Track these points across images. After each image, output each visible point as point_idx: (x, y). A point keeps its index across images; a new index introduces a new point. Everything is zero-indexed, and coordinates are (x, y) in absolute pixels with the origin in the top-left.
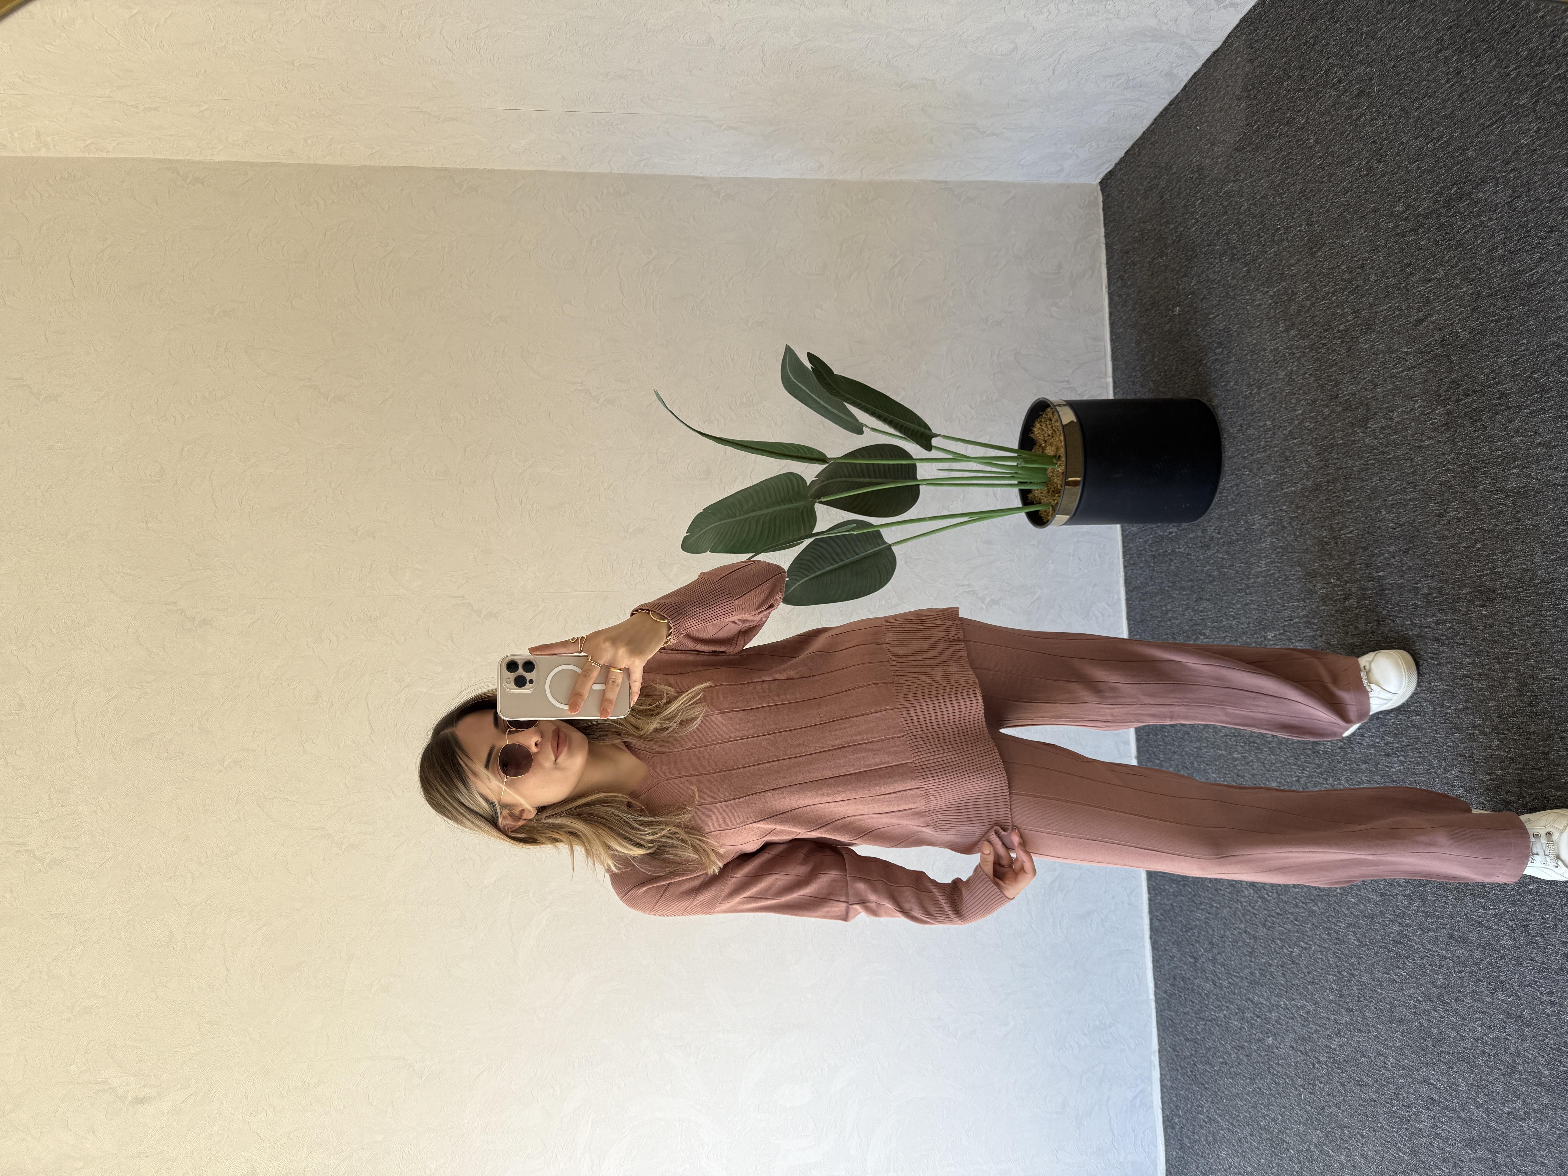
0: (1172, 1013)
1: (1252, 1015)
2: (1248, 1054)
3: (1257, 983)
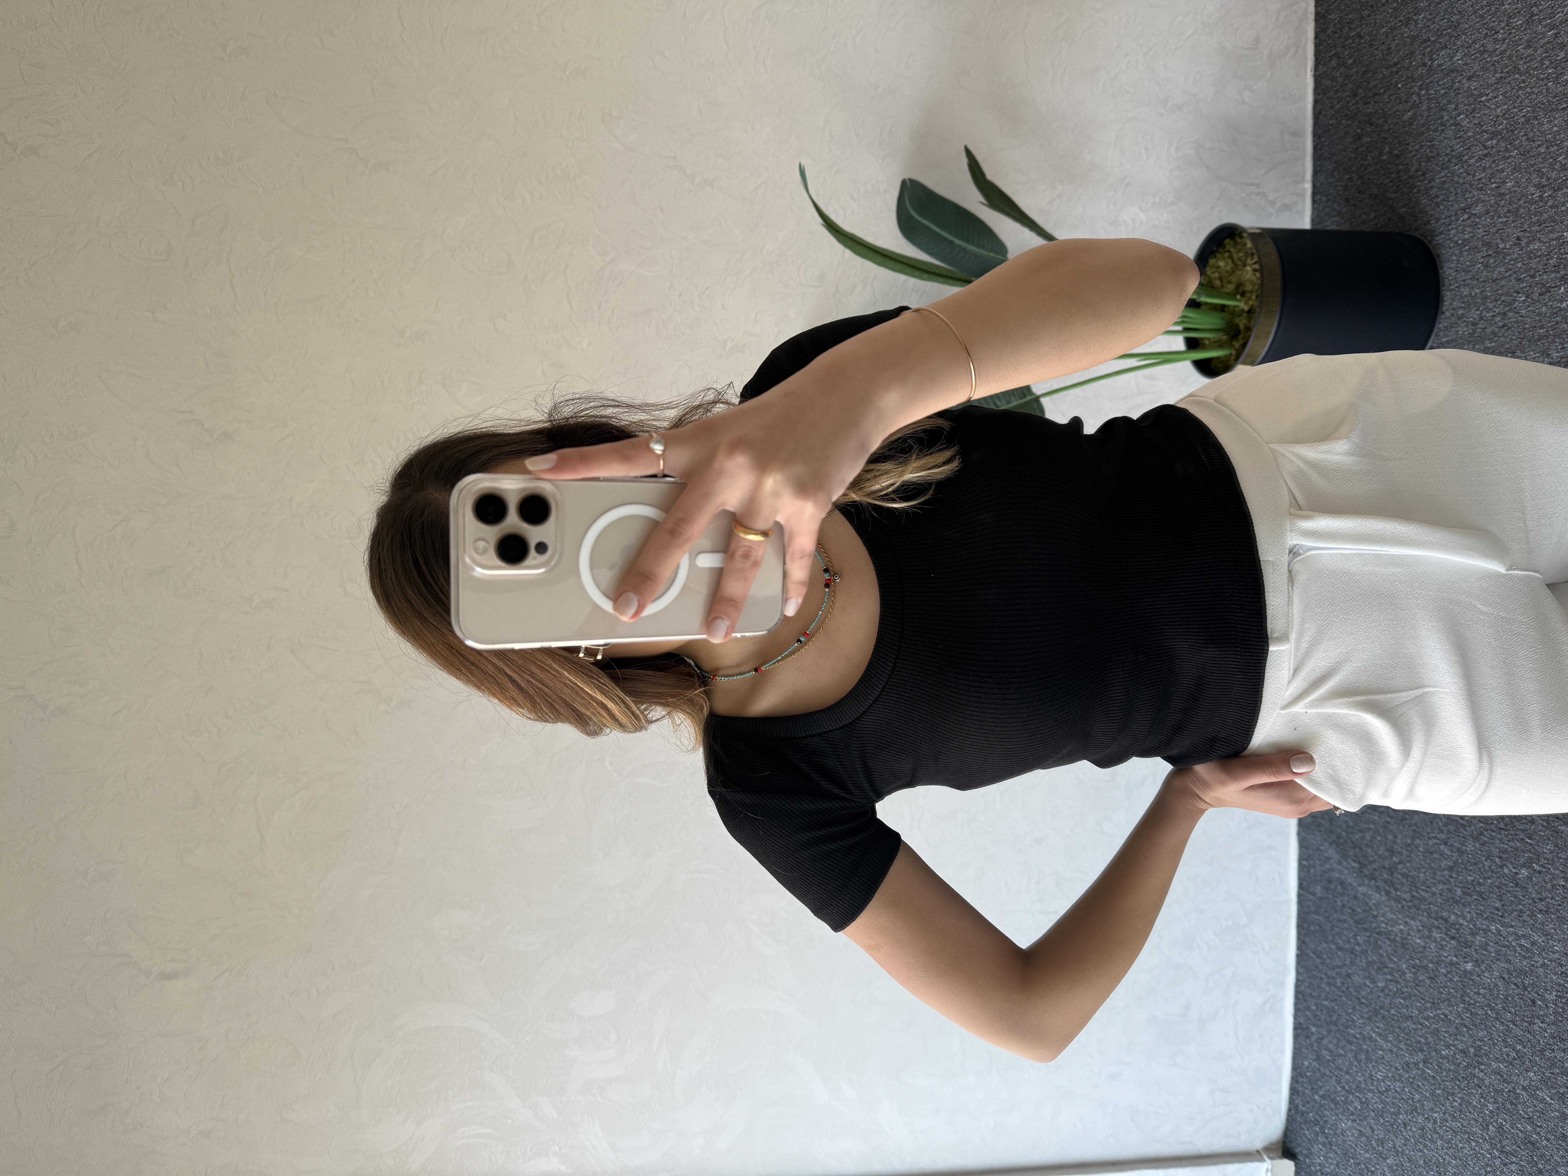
0: (1321, 918)
1: (1444, 936)
2: (1432, 976)
3: (1456, 902)
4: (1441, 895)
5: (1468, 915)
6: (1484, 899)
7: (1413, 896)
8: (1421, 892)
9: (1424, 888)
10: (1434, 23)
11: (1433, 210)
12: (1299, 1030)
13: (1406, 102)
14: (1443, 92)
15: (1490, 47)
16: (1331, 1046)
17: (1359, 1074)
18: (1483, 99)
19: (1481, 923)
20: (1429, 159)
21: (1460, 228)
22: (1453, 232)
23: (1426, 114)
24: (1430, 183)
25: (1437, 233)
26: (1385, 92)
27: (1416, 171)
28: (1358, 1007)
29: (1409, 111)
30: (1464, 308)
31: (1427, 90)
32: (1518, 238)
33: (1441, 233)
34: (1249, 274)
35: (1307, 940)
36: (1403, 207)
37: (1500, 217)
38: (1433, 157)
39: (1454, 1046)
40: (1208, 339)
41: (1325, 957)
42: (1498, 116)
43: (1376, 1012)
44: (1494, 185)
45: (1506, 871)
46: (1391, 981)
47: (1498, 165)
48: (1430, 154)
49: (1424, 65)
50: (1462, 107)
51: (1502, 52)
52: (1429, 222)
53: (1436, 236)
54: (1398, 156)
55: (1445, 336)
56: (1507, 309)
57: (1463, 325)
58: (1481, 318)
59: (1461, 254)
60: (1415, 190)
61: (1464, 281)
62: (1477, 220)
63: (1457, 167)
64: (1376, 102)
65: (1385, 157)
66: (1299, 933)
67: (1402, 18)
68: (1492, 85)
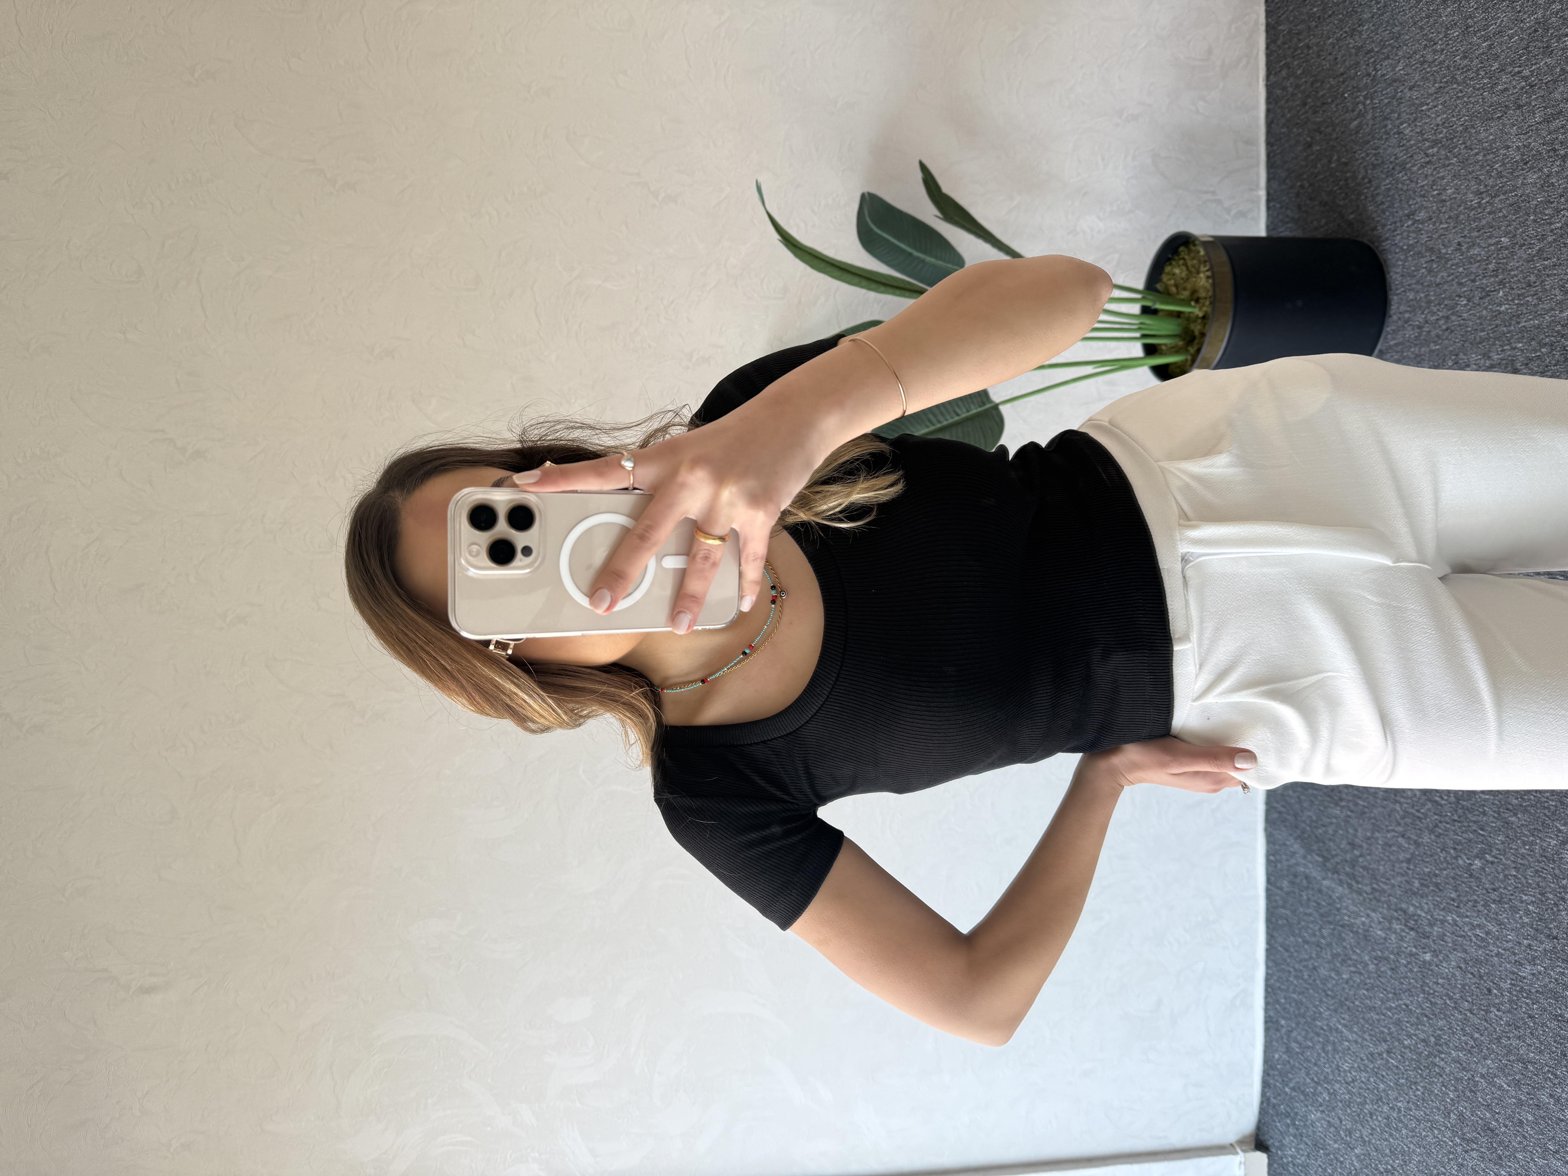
0: (1288, 912)
1: (1403, 927)
2: (1393, 967)
3: (1415, 894)
4: (1399, 886)
5: (1426, 906)
6: (1440, 890)
7: (1373, 889)
8: (1381, 884)
9: (1383, 880)
10: (1377, 34)
11: (1379, 216)
12: (1270, 1024)
13: (1353, 111)
14: (1386, 101)
15: (1429, 57)
16: (1299, 1038)
17: (1327, 1066)
18: (1424, 108)
19: (1438, 914)
20: (1374, 167)
21: (1405, 234)
22: (1398, 237)
23: (1371, 122)
24: (1376, 189)
25: (1384, 238)
26: (1333, 101)
27: (1363, 179)
28: (1324, 999)
29: (1355, 120)
30: (1410, 312)
31: (1372, 100)
32: (1459, 244)
33: (1387, 239)
34: (1202, 281)
35: (1275, 934)
36: (1352, 213)
37: (1441, 223)
38: (1378, 165)
39: (1415, 1035)
40: (1165, 345)
41: (1292, 950)
42: (1438, 125)
43: (1342, 1004)
44: (1435, 193)
45: (1460, 862)
46: (1354, 972)
47: (1439, 172)
48: (1376, 162)
49: (1369, 75)
50: (1405, 116)
51: (1440, 63)
52: (1375, 228)
53: (1383, 241)
54: (1346, 164)
55: (1393, 339)
56: (1450, 312)
57: (1410, 328)
58: (1426, 322)
59: (1406, 260)
60: (1363, 197)
61: (1409, 285)
62: (1420, 226)
63: (1400, 175)
64: (1324, 111)
65: (1333, 165)
66: (1268, 927)
67: (1347, 29)
68: (1432, 95)
